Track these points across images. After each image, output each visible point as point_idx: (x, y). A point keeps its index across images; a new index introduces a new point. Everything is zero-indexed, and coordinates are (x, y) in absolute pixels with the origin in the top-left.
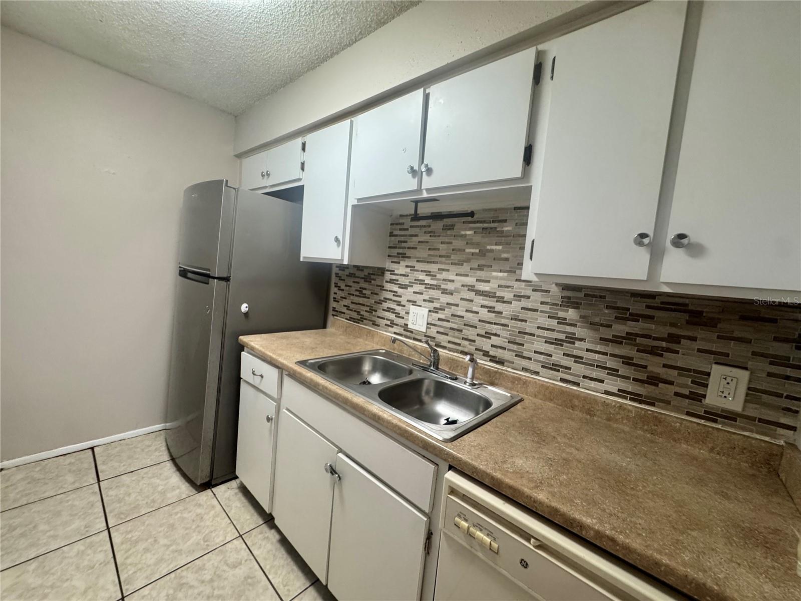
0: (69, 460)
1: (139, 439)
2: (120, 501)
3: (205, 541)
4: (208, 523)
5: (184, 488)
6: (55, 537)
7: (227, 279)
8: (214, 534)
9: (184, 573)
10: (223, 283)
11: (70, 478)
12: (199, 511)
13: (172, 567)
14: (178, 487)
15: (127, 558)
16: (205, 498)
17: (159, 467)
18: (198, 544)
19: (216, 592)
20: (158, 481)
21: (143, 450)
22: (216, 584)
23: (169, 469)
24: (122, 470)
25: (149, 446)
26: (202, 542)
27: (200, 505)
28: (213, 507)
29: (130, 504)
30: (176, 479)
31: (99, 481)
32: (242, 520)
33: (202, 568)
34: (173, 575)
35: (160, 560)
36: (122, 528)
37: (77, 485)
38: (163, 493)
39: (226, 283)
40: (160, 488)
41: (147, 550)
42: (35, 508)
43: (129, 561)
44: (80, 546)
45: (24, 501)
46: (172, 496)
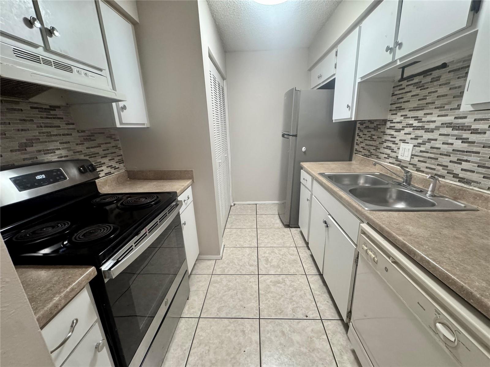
0: (250, 206)
1: (270, 205)
2: (261, 222)
3: (283, 243)
4: (286, 238)
5: (281, 225)
6: (245, 225)
7: (296, 136)
8: (287, 242)
9: (275, 249)
10: (294, 138)
11: (250, 211)
12: (284, 233)
13: (272, 246)
14: (279, 224)
15: (260, 238)
16: (287, 230)
17: (274, 215)
18: (281, 243)
19: (283, 259)
20: (273, 220)
21: (270, 209)
22: (284, 257)
23: (277, 217)
24: (263, 213)
25: (272, 208)
26: (282, 243)
27: (284, 232)
28: (289, 234)
29: (264, 224)
30: (278, 221)
31: (256, 214)
32: (298, 242)
33: (280, 250)
34: (271, 248)
35: (269, 242)
36: (260, 229)
37: (251, 214)
38: (274, 224)
39: (295, 138)
40: (273, 222)
41: (266, 238)
42: (241, 216)
43: (261, 239)
44: (250, 230)
45: (239, 214)
46: (276, 226)
